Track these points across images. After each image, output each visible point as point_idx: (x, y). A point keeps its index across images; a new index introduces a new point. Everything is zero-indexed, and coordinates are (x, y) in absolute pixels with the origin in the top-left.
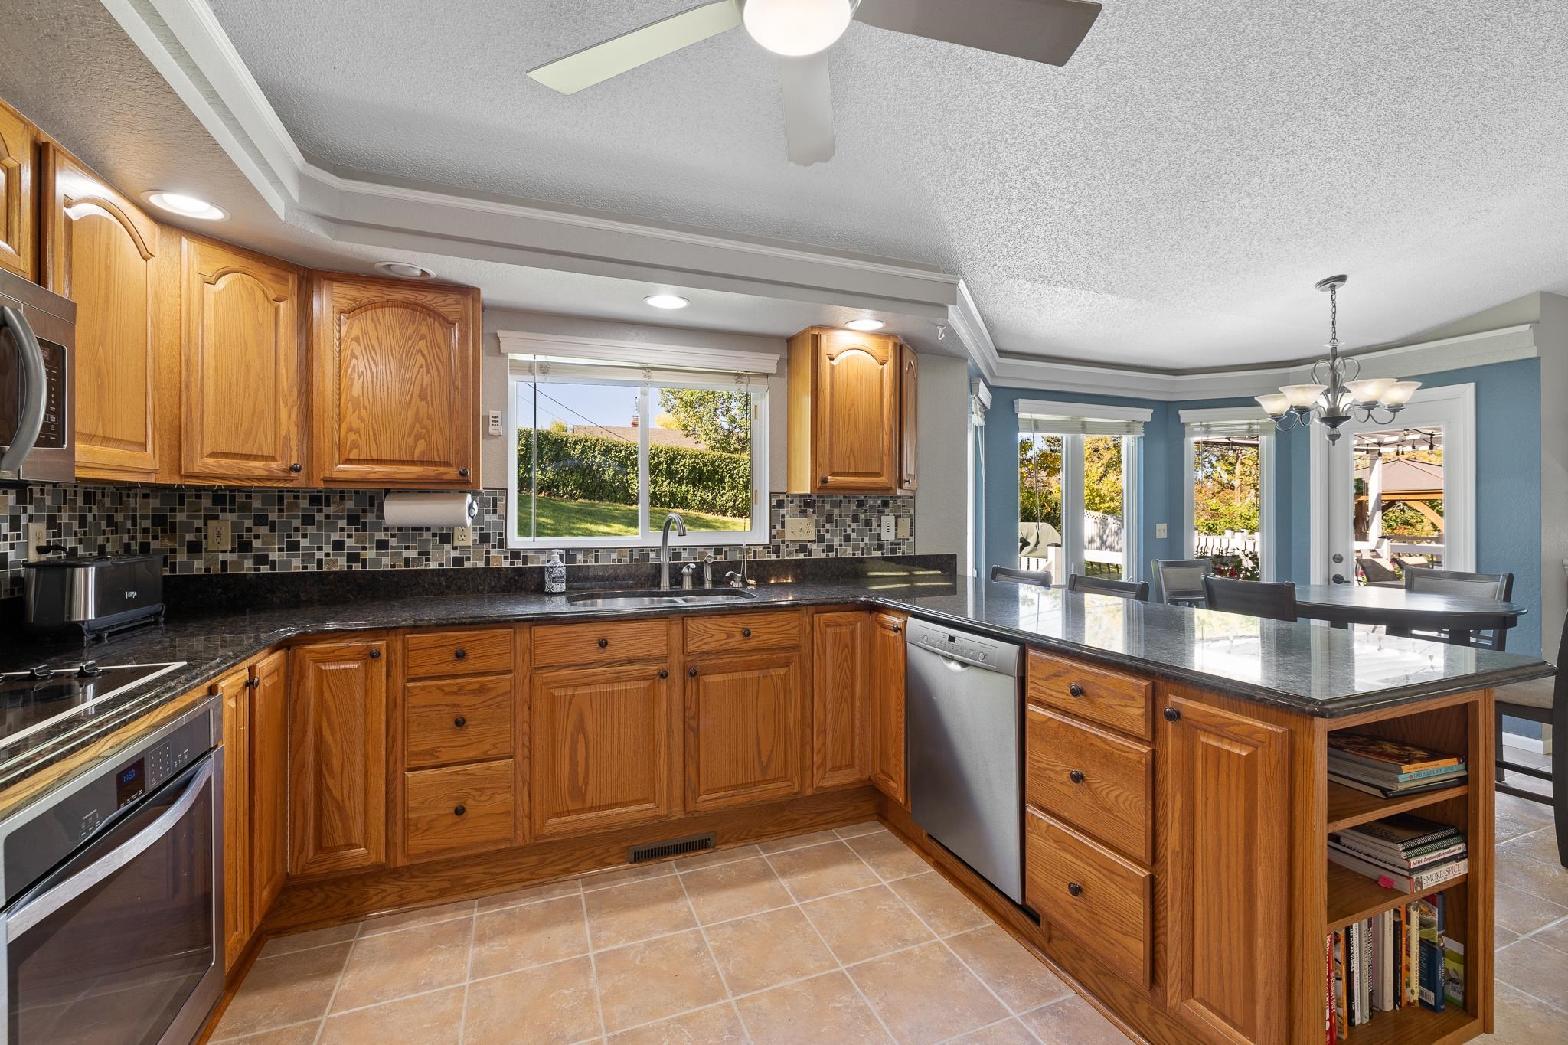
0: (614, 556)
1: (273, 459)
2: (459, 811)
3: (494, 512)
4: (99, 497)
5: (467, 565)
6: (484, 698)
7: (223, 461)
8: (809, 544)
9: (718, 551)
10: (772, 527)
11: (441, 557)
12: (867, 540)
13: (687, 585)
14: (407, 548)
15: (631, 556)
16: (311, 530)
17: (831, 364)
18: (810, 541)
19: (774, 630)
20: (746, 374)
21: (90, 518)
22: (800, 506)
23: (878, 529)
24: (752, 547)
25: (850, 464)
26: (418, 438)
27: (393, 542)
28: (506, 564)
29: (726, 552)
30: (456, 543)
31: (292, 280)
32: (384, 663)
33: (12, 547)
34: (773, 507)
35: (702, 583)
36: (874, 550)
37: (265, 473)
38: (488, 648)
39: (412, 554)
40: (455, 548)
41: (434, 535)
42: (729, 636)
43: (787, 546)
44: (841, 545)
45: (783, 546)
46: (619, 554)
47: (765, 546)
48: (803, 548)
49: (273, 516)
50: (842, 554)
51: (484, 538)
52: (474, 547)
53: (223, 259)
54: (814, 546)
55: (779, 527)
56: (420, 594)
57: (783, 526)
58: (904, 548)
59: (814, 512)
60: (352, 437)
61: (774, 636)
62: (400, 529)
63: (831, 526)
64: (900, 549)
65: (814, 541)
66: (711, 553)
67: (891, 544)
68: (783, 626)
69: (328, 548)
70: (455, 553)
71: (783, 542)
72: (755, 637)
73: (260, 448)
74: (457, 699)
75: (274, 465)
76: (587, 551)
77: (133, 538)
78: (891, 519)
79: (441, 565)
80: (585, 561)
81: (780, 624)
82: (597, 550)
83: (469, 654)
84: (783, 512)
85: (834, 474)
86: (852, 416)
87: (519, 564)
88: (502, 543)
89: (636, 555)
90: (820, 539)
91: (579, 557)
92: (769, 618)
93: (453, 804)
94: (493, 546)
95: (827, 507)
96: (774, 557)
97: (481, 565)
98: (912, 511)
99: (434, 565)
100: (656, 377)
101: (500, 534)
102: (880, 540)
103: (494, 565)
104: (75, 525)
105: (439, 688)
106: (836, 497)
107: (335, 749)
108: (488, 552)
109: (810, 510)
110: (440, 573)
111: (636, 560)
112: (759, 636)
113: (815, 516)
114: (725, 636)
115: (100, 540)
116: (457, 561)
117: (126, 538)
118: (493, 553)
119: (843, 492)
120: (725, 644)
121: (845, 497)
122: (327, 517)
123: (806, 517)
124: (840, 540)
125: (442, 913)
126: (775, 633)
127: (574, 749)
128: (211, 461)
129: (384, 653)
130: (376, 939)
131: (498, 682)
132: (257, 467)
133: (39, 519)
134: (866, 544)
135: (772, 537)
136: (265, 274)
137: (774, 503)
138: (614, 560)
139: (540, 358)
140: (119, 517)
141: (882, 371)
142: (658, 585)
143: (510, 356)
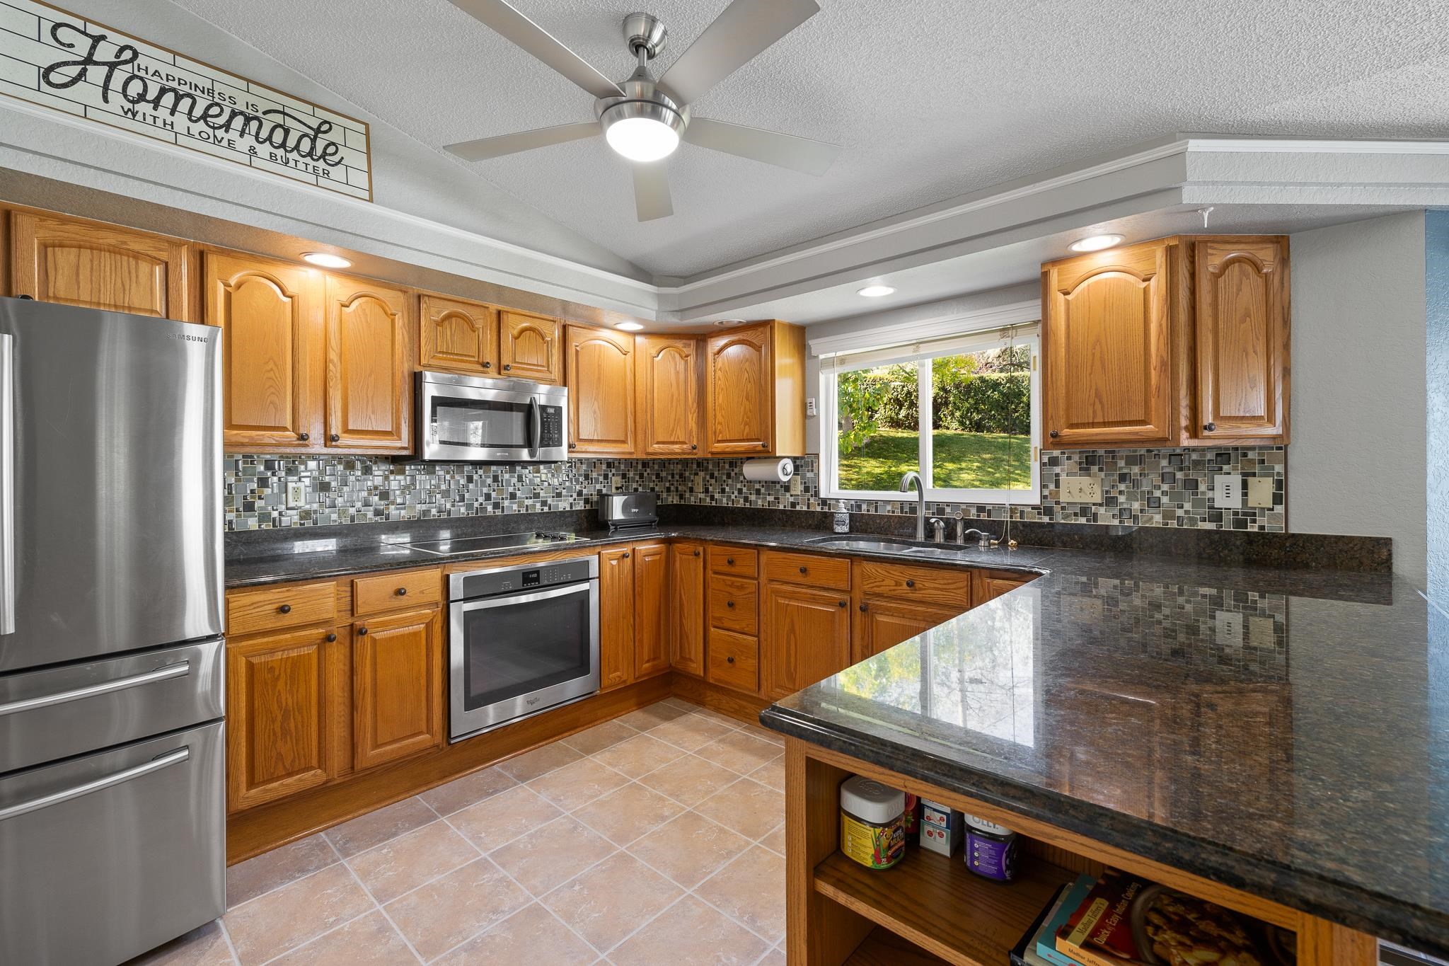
0: (889, 508)
1: (684, 443)
2: (731, 660)
3: (812, 471)
4: (651, 464)
5: (798, 508)
6: (743, 593)
7: (661, 445)
8: (1093, 508)
9: (981, 508)
10: (1043, 486)
11: (784, 503)
12: (1187, 506)
13: (939, 538)
14: (769, 495)
15: (902, 508)
16: (730, 481)
17: (1066, 300)
18: (1094, 504)
19: (940, 586)
20: (1013, 327)
21: (645, 474)
22: (1080, 463)
23: (1210, 494)
24: (1019, 507)
25: (1094, 412)
26: (745, 425)
27: (763, 490)
28: (819, 509)
29: (989, 510)
30: (793, 493)
31: (693, 343)
32: (702, 559)
33: (604, 487)
34: (1044, 464)
35: (955, 538)
36: (1204, 520)
37: (680, 451)
38: (746, 562)
39: (771, 498)
40: (791, 496)
41: (782, 486)
42: (898, 584)
43: (1063, 508)
44: (1142, 511)
45: (1057, 508)
46: (893, 507)
47: (1034, 507)
48: (1084, 511)
49: (716, 474)
50: (1146, 522)
51: (807, 489)
52: (802, 495)
53: (661, 343)
54: (1102, 510)
55: (1052, 486)
56: (773, 525)
57: (1057, 486)
58: (1262, 521)
59: (1101, 470)
60: (719, 427)
61: (940, 592)
62: (766, 482)
63: (1127, 487)
64: (1254, 521)
65: (1101, 505)
66: (974, 511)
67: (1236, 513)
68: (949, 584)
69: (736, 493)
70: (792, 499)
71: (1058, 503)
72: (920, 589)
73: (678, 438)
74: (731, 590)
75: (685, 446)
76: (869, 502)
77: (672, 484)
78: (1236, 480)
79: (785, 507)
80: (868, 511)
81: (946, 582)
82: (877, 502)
83: (738, 563)
84: (1057, 470)
85: (1072, 426)
86: (1098, 355)
87: (826, 509)
88: (816, 494)
89: (907, 509)
90: (1110, 501)
91: (864, 507)
92: (935, 573)
93: (728, 655)
94: (812, 496)
95: (1122, 463)
96: (1046, 519)
97: (805, 508)
98: (1279, 468)
99: (781, 507)
100: (924, 349)
101: (815, 487)
102: (1212, 507)
103: (812, 509)
104: (637, 478)
105: (724, 580)
106: (1136, 451)
107: (685, 603)
108: (809, 500)
109: (1095, 469)
110: (783, 512)
111: (906, 513)
112: (925, 589)
113: (1103, 474)
114: (893, 583)
115: (651, 485)
116: (793, 505)
117: (667, 484)
118: (812, 500)
119: (1146, 445)
120: (894, 590)
121: (1149, 451)
122: (736, 474)
123: (1089, 475)
124: (1142, 505)
125: (728, 721)
126: (941, 590)
127: (788, 643)
128: (656, 446)
129: (702, 554)
130: (696, 717)
131: (749, 584)
132: (676, 448)
133: (618, 475)
134: (1187, 512)
135: (1043, 497)
136: (679, 344)
137: (1046, 460)
138: (889, 511)
139: (839, 354)
140: (664, 474)
141: (1146, 291)
142: (914, 535)
143: (821, 357)
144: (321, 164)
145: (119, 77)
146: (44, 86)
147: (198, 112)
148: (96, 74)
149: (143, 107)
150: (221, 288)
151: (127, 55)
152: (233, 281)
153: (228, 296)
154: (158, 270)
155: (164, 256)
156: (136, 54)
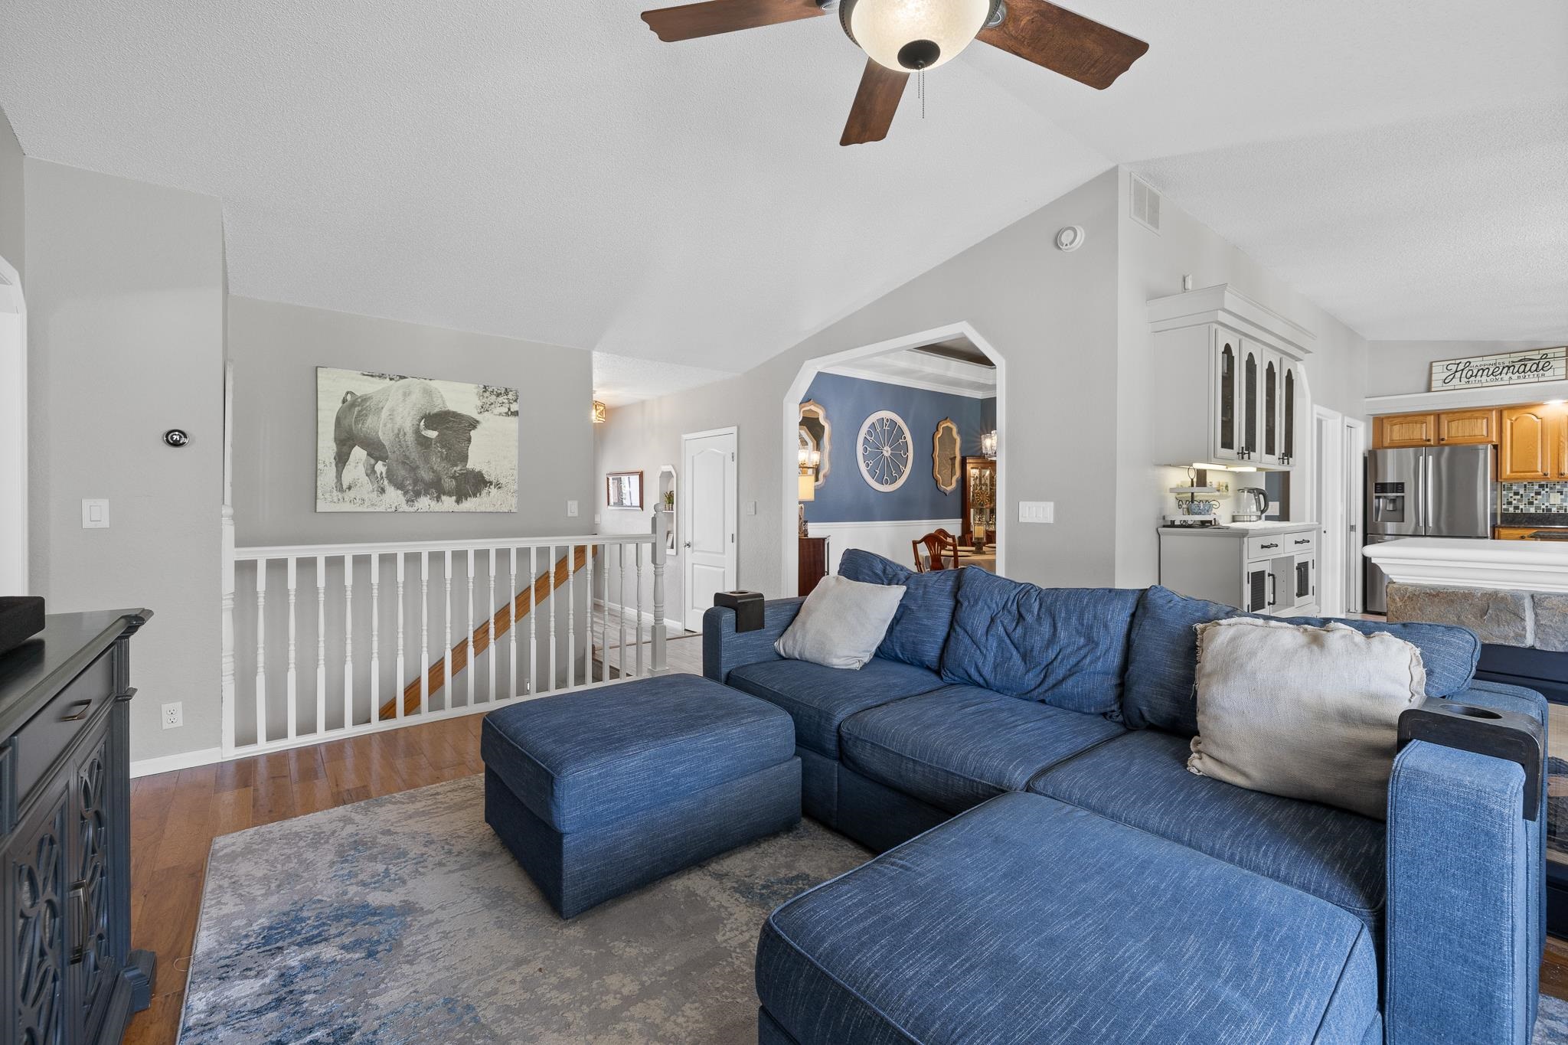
144: (1542, 372)
145: (1465, 372)
146: (1444, 385)
147: (1490, 373)
148: (1458, 375)
149: (1473, 378)
150: (1509, 422)
151: (1468, 364)
152: (1513, 419)
153: (1512, 424)
154: (1485, 420)
155: (1486, 416)
156: (1470, 363)
